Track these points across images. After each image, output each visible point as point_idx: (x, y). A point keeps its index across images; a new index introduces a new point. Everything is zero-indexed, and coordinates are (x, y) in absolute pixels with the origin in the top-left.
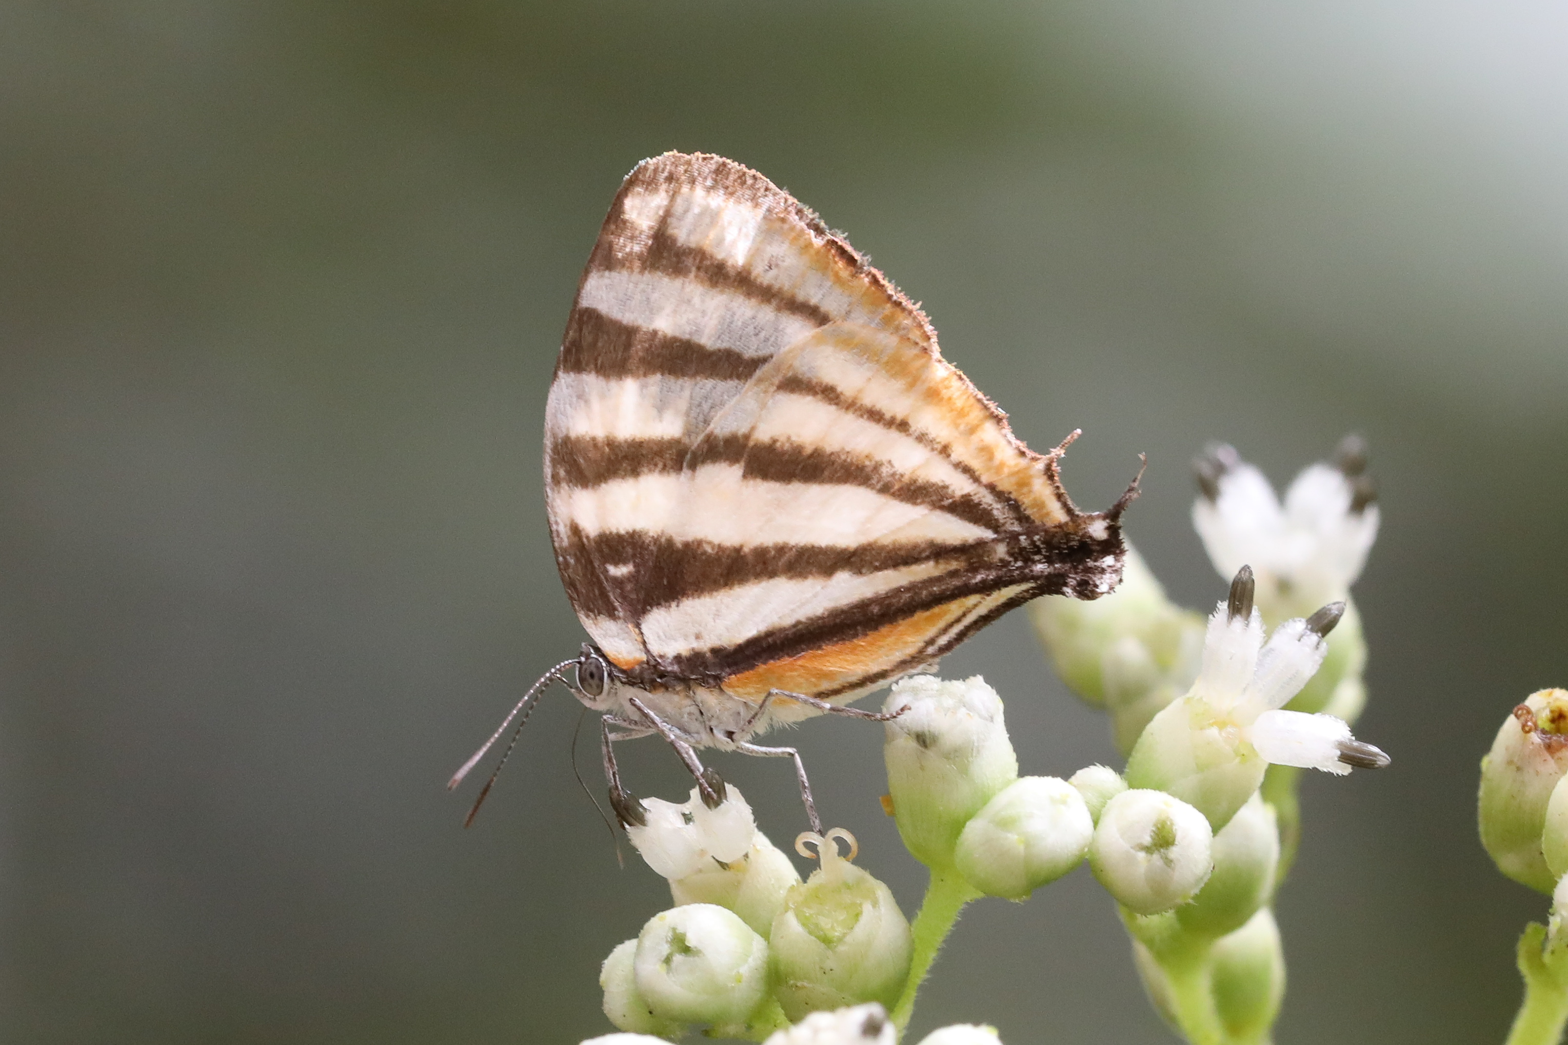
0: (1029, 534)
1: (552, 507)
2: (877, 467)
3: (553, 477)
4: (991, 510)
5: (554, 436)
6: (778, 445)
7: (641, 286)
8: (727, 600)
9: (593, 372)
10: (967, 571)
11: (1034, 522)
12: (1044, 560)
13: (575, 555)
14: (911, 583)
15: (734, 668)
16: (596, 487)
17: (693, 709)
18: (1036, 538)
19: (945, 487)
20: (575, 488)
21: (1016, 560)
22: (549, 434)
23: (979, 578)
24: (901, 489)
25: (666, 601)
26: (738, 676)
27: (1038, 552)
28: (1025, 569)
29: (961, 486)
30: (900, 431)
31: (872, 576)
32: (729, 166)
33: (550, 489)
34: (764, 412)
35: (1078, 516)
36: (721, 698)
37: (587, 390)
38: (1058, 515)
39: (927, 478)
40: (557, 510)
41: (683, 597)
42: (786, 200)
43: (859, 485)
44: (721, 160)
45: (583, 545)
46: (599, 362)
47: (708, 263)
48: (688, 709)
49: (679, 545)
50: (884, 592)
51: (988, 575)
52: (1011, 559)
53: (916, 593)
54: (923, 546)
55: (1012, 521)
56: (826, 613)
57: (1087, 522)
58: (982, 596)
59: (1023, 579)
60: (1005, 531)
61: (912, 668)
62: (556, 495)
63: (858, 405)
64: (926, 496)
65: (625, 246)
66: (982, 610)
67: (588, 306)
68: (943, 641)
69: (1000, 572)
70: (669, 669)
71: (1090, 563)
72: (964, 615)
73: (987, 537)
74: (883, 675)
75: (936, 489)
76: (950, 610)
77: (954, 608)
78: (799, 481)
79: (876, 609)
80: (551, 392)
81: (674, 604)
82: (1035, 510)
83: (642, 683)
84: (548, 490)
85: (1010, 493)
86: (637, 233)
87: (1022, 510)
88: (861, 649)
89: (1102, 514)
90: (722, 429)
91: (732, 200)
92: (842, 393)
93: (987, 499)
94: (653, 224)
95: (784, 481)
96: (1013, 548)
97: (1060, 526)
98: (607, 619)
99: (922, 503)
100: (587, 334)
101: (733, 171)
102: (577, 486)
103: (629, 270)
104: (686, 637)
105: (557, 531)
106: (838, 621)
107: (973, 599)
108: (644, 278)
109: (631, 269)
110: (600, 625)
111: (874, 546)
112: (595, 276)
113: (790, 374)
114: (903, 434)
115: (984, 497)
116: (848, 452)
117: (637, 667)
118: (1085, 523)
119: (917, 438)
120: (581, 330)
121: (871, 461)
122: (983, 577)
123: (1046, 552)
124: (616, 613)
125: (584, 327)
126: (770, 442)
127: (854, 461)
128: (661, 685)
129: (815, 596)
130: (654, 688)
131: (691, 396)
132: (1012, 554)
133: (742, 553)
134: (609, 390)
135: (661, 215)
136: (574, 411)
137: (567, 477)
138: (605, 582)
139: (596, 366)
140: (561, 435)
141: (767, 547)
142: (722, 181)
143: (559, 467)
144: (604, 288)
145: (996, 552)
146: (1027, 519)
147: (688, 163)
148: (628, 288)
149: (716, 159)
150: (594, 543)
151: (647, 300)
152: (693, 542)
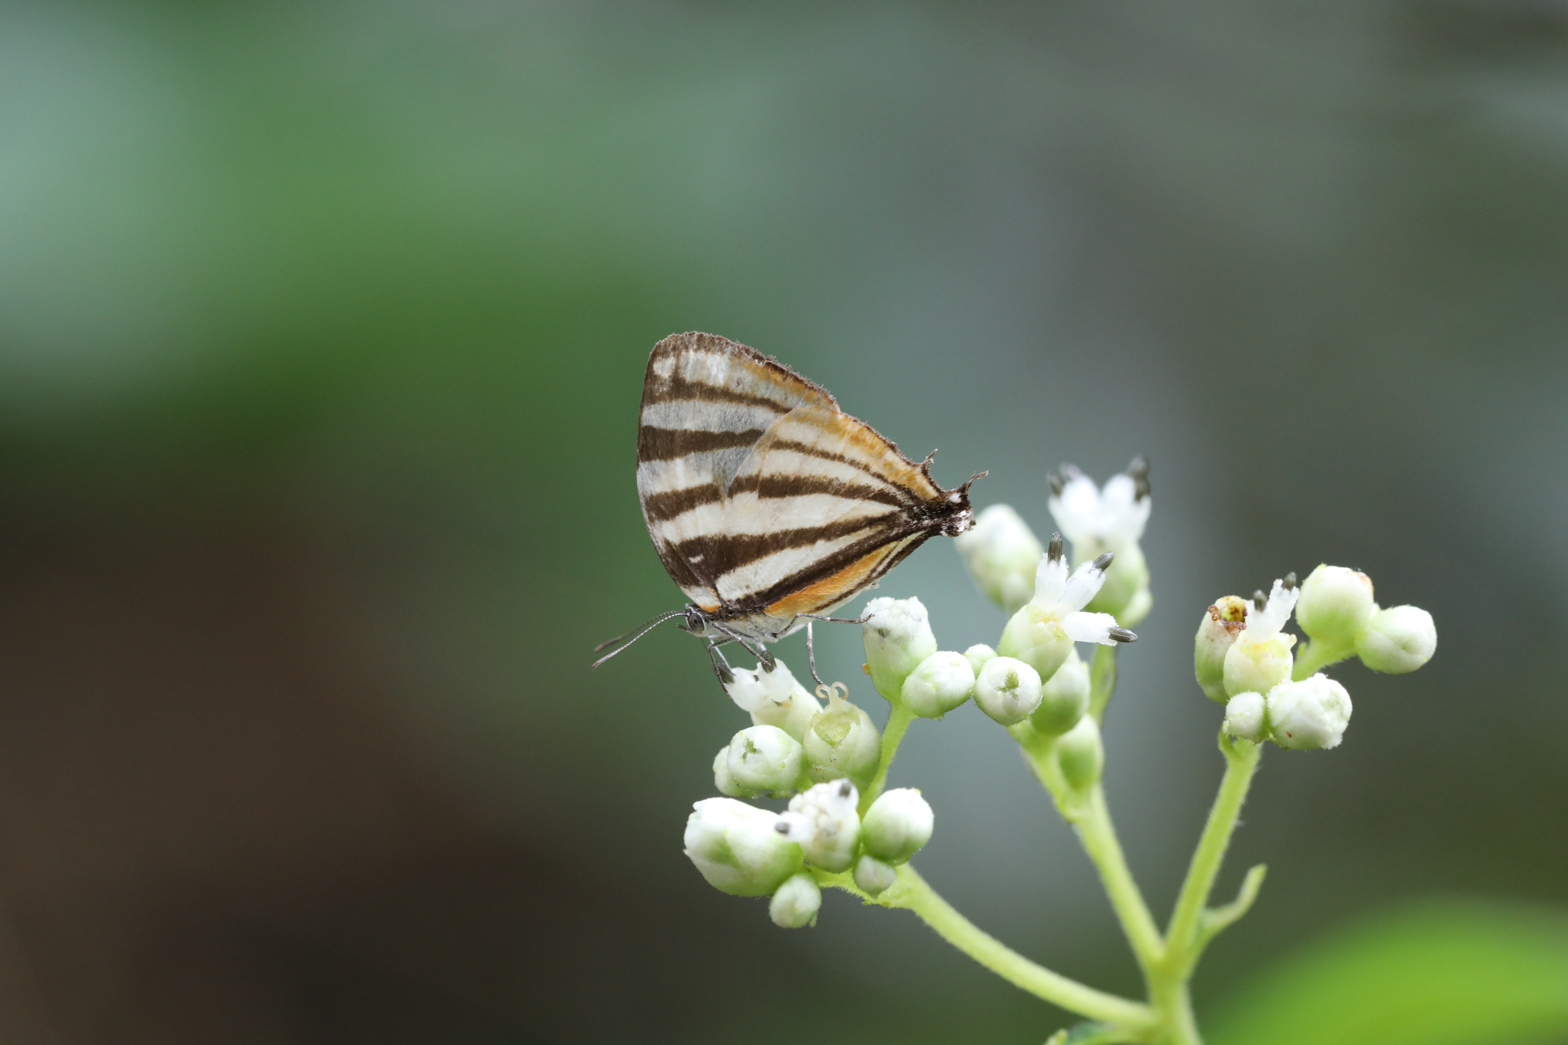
0: (918, 506)
1: (653, 534)
2: (830, 482)
3: (649, 518)
4: (896, 496)
5: (644, 496)
6: (775, 477)
7: (673, 408)
8: (760, 565)
9: (658, 459)
10: (888, 529)
11: (920, 499)
12: (928, 518)
13: (671, 556)
14: (858, 541)
15: (770, 601)
16: (674, 518)
17: (752, 626)
18: (922, 507)
19: (869, 487)
21: (913, 520)
22: (642, 496)
23: (894, 533)
24: (846, 491)
25: (728, 570)
26: (772, 605)
27: (925, 514)
28: (917, 525)
29: (877, 485)
30: (840, 461)
31: (837, 540)
32: (704, 336)
33: (650, 526)
34: (765, 462)
35: (943, 492)
36: (766, 618)
37: (656, 469)
38: (932, 493)
39: (858, 484)
40: (656, 535)
41: (736, 567)
42: (738, 347)
43: (822, 493)
44: (699, 334)
45: (674, 550)
46: (660, 453)
47: (705, 389)
48: (749, 627)
49: (730, 539)
50: (844, 548)
51: (899, 530)
52: (911, 520)
53: (861, 546)
54: (862, 520)
55: (908, 500)
56: (815, 564)
57: (948, 494)
58: (897, 542)
59: (918, 530)
60: (905, 506)
61: (866, 586)
62: (653, 527)
63: (815, 450)
64: (859, 493)
65: (659, 389)
66: (899, 549)
67: (646, 425)
68: (880, 568)
69: (905, 528)
70: (734, 607)
71: (953, 516)
72: (890, 553)
73: (895, 511)
74: (850, 592)
75: (864, 488)
76: (881, 552)
77: (884, 551)
78: (790, 495)
79: (841, 558)
80: (638, 474)
81: (732, 571)
82: (919, 492)
83: (721, 617)
84: (648, 526)
85: (905, 485)
86: (663, 381)
87: (912, 493)
88: (836, 580)
89: (956, 489)
90: (743, 474)
91: (710, 353)
92: (805, 446)
93: (893, 490)
94: (670, 375)
95: (781, 497)
96: (911, 514)
97: (934, 499)
98: (696, 587)
99: (858, 497)
100: (649, 439)
101: (706, 338)
102: (663, 520)
103: (664, 401)
104: (741, 588)
105: (658, 546)
106: (821, 567)
107: (893, 544)
108: (673, 404)
109: (664, 400)
110: (692, 591)
111: (835, 524)
112: (647, 409)
113: (776, 440)
114: (842, 462)
115: (891, 489)
116: (814, 476)
117: (717, 610)
118: (948, 496)
119: (849, 463)
120: (646, 439)
121: (826, 479)
123: (929, 513)
124: (700, 583)
125: (647, 436)
126: (771, 477)
127: (817, 480)
128: (731, 617)
129: (808, 555)
130: (728, 619)
131: (713, 460)
132: (910, 517)
133: (764, 539)
134: (668, 467)
135: (674, 369)
136: (653, 480)
137: (657, 517)
138: (689, 567)
139: (658, 456)
140: (648, 495)
141: (778, 533)
142: (702, 344)
143: (651, 512)
144: (653, 414)
145: (901, 518)
146: (916, 497)
147: (682, 338)
148: (666, 411)
149: (697, 333)
150: (679, 548)
151: (678, 415)
152: (737, 536)
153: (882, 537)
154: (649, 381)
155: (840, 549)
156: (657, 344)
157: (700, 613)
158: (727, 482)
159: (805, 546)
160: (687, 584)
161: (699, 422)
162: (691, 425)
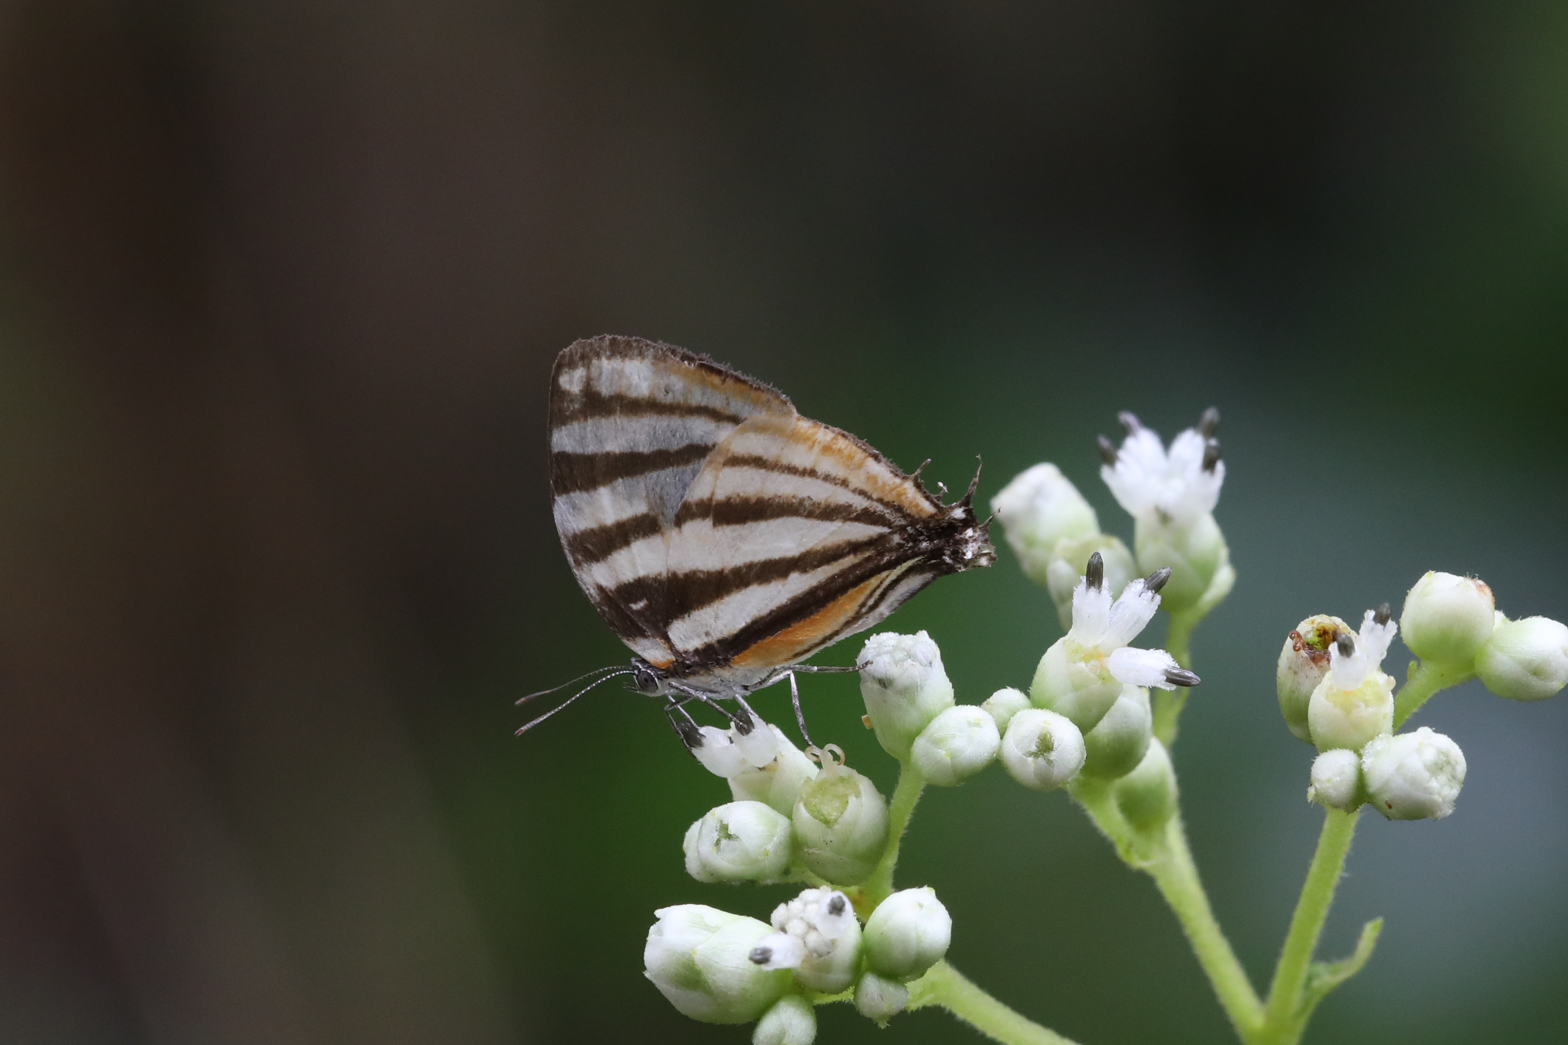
0: (912, 525)
1: (582, 580)
2: (801, 502)
3: (575, 562)
4: (884, 515)
5: (566, 536)
6: (732, 500)
7: (589, 429)
8: (721, 607)
9: (577, 491)
10: (877, 556)
11: (914, 516)
12: (926, 539)
13: (607, 604)
14: (841, 571)
15: (736, 650)
16: (605, 559)
17: (716, 681)
18: (918, 526)
19: (850, 506)
20: (592, 564)
21: (908, 543)
22: (563, 537)
23: (886, 559)
24: (820, 513)
25: (681, 615)
26: (740, 655)
27: (921, 534)
28: (914, 548)
29: (860, 503)
30: (811, 477)
31: (814, 572)
32: (618, 339)
33: (576, 570)
34: (718, 482)
35: (942, 508)
36: (733, 671)
37: (577, 503)
38: (927, 508)
39: (837, 503)
40: (585, 580)
41: (692, 610)
43: (792, 516)
44: (611, 337)
45: (609, 596)
46: (579, 483)
47: (626, 402)
48: (713, 682)
49: (681, 576)
50: (824, 580)
51: (891, 557)
52: (904, 542)
53: (845, 578)
54: (844, 546)
55: (899, 519)
56: (789, 602)
57: (949, 510)
58: (890, 571)
59: (915, 555)
60: (896, 526)
61: (854, 624)
62: (581, 572)
63: (780, 465)
64: (838, 514)
65: (569, 407)
67: (558, 451)
69: (899, 553)
70: (693, 660)
71: (958, 537)
72: (880, 585)
73: (884, 532)
74: (836, 635)
75: (844, 508)
76: (871, 583)
77: (874, 581)
78: (752, 521)
79: (821, 593)
80: (554, 511)
81: (686, 616)
82: (912, 509)
83: (677, 674)
84: (575, 570)
85: (894, 502)
86: (573, 397)
87: (904, 510)
88: (816, 621)
89: (958, 504)
90: (692, 497)
91: (627, 359)
92: (767, 460)
93: (878, 508)
94: (581, 388)
95: (741, 523)
96: (904, 536)
97: (932, 516)
98: (642, 639)
99: (836, 519)
100: (564, 467)
101: (621, 341)
102: (593, 563)
103: (577, 421)
104: (699, 636)
105: (589, 594)
106: (797, 606)
107: (885, 574)
108: (589, 423)
109: (578, 419)
110: (638, 643)
111: (810, 552)
112: (557, 432)
113: (729, 455)
114: (814, 478)
115: (876, 507)
116: (780, 496)
119: (823, 479)
120: (559, 467)
121: (796, 499)
122: (888, 559)
123: (927, 533)
124: (646, 633)
125: (561, 464)
126: (727, 499)
127: (785, 501)
128: (690, 674)
129: (779, 592)
130: (686, 676)
131: (645, 485)
132: (904, 539)
133: (724, 574)
134: (592, 497)
135: (585, 382)
136: (574, 516)
137: (584, 559)
138: (631, 615)
139: (577, 485)
140: (570, 534)
141: (740, 567)
142: (617, 351)
143: (576, 554)
144: (565, 437)
145: (893, 540)
146: (909, 515)
147: (591, 344)
148: (580, 432)
149: (608, 337)
150: (616, 593)
151: (596, 436)
152: (690, 573)
153: (870, 565)
154: (556, 398)
155: (819, 582)
156: (561, 353)
157: (650, 670)
158: (667, 509)
159: (775, 580)
160: (631, 636)
161: (624, 442)
162: (615, 445)
